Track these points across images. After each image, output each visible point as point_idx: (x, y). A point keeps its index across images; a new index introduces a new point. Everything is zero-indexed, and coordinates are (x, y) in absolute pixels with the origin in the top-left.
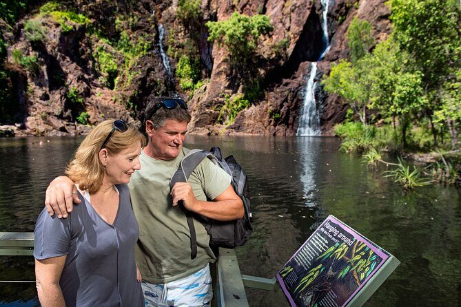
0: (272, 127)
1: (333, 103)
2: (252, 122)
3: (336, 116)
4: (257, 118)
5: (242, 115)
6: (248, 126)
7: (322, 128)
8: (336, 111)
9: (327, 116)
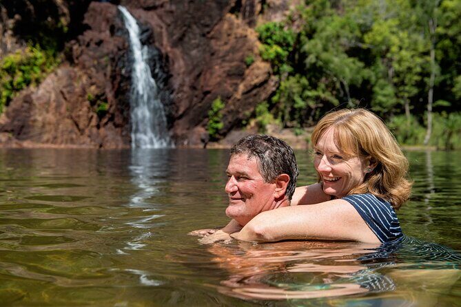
0: (95, 130)
1: (186, 89)
2: (51, 117)
3: (191, 113)
4: (63, 110)
5: (28, 100)
6: (43, 126)
7: (171, 133)
8: (191, 102)
9: (177, 111)
